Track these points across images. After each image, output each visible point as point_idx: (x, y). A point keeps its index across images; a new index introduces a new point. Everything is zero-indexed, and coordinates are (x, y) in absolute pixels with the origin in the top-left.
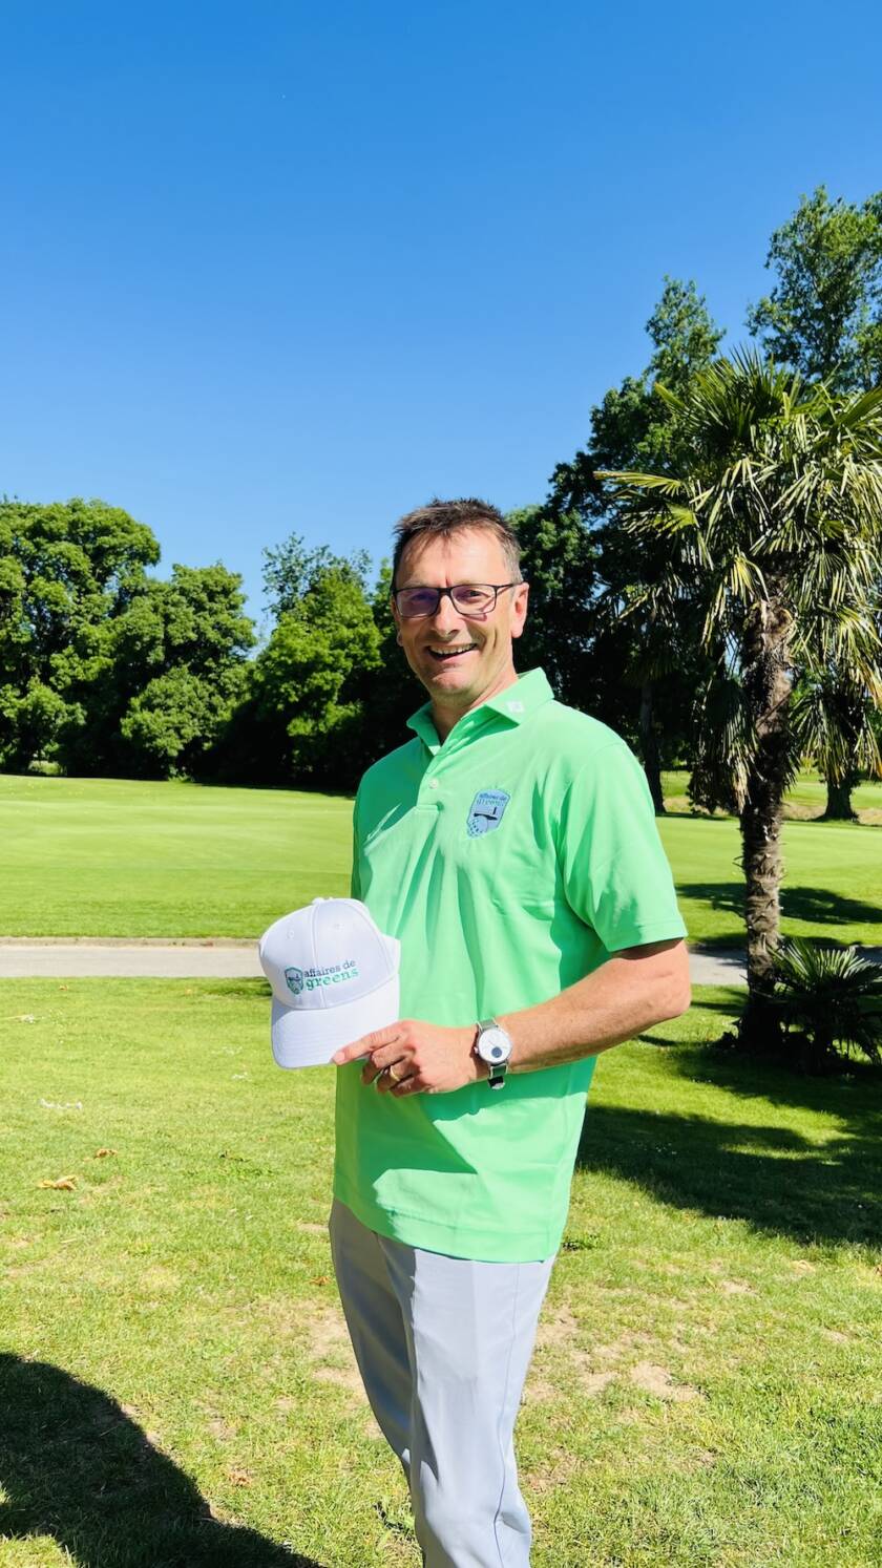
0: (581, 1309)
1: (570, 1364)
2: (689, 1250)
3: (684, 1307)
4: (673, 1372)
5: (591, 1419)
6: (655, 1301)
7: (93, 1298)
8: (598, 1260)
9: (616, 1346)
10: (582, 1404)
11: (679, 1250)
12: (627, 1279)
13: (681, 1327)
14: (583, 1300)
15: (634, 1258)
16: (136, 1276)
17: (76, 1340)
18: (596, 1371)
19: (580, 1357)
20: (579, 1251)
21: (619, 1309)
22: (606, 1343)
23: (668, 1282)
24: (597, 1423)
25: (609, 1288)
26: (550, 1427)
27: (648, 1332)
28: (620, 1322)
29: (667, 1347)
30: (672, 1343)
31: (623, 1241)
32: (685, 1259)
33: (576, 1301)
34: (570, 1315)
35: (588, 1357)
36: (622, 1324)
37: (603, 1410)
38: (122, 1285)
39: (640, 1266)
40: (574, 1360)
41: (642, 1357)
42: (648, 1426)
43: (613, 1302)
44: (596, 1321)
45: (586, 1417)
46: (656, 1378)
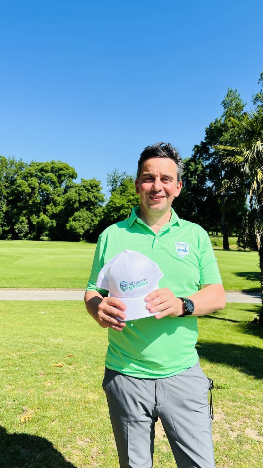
0: (225, 409)
1: (225, 428)
2: (255, 389)
3: (258, 409)
4: (259, 431)
5: (235, 447)
6: (248, 407)
7: (73, 402)
8: (228, 392)
9: (238, 422)
10: (231, 442)
11: (253, 389)
12: (238, 399)
13: (259, 416)
14: (225, 406)
15: (239, 392)
16: (85, 395)
17: (69, 416)
18: (234, 431)
19: (227, 426)
20: (220, 389)
21: (238, 410)
22: (235, 421)
23: (252, 400)
24: (236, 448)
25: (233, 402)
26: (222, 449)
27: (248, 418)
28: (239, 414)
29: (255, 423)
30: (256, 421)
31: (234, 386)
32: (255, 393)
33: (223, 406)
34: (222, 411)
35: (230, 426)
36: (239, 415)
37: (238, 444)
38: (81, 398)
39: (242, 395)
40: (225, 427)
41: (248, 426)
42: (253, 450)
43: (235, 407)
44: (231, 413)
45: (233, 447)
46: (253, 434)
